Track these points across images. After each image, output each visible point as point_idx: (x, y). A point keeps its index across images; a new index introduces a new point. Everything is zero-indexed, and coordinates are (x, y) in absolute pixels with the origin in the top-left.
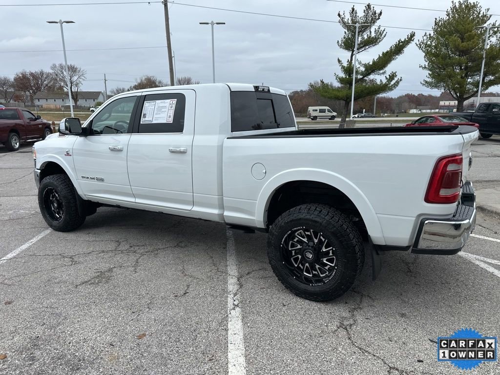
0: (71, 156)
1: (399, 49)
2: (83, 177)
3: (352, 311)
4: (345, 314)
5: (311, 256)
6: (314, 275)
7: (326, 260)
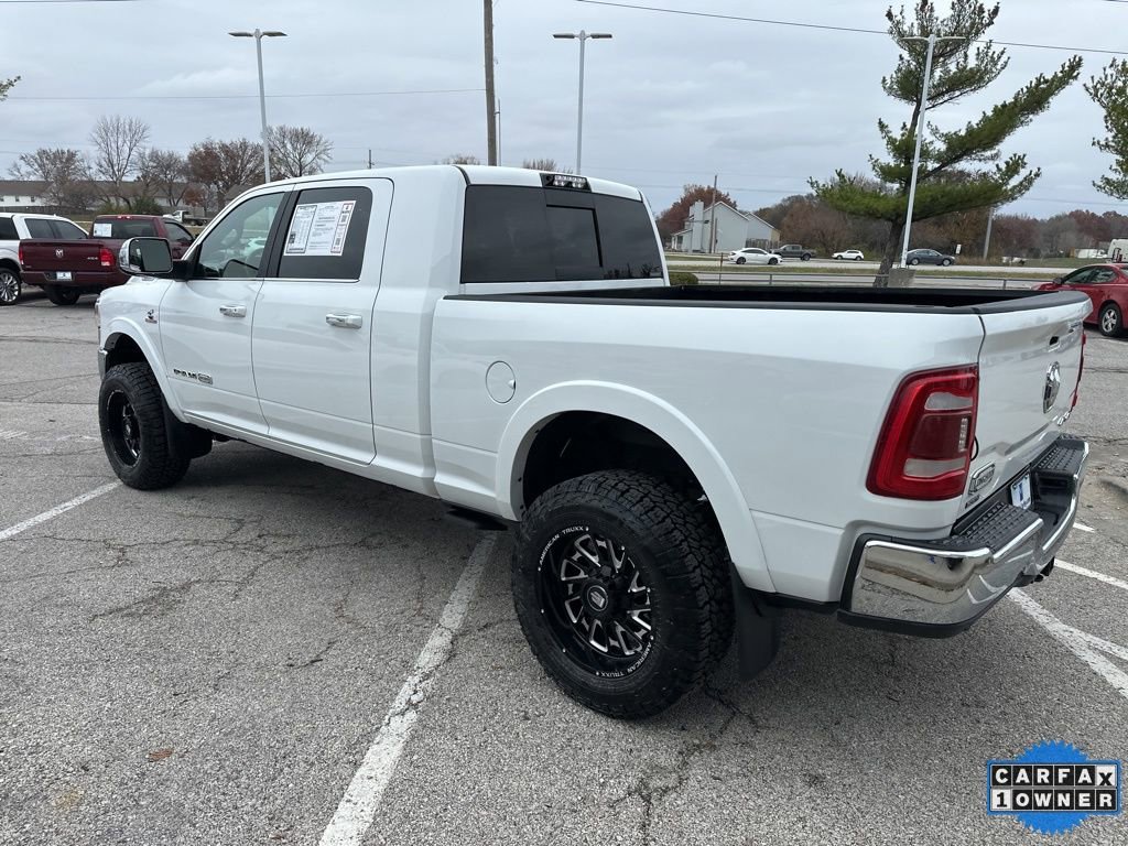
0: (155, 322)
1: (1036, 98)
2: (177, 372)
3: (686, 753)
4: (667, 759)
5: (601, 602)
6: (612, 649)
7: (640, 616)
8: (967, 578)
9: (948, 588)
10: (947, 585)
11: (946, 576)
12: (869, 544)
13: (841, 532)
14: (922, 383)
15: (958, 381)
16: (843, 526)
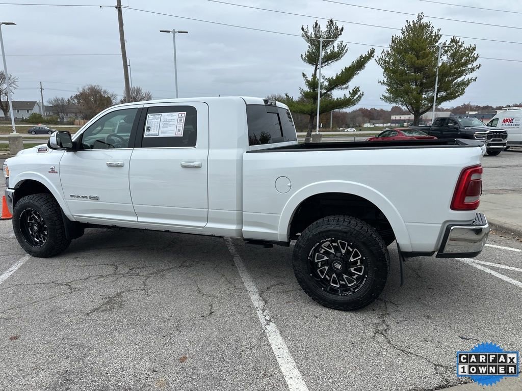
0: (57, 172)
1: (360, 64)
2: (72, 196)
6: (342, 285)
7: (354, 270)
8: (483, 238)
9: (475, 241)
10: (474, 240)
11: (474, 236)
12: (452, 228)
13: (441, 225)
14: (469, 171)
15: (478, 169)
16: (442, 223)
